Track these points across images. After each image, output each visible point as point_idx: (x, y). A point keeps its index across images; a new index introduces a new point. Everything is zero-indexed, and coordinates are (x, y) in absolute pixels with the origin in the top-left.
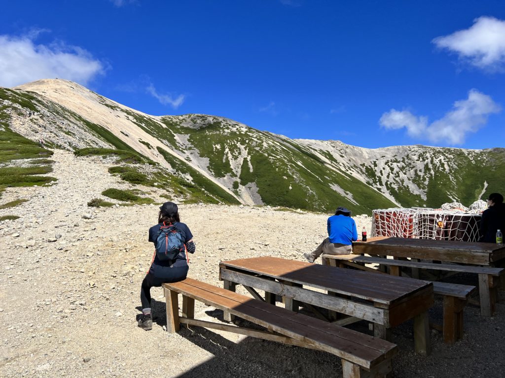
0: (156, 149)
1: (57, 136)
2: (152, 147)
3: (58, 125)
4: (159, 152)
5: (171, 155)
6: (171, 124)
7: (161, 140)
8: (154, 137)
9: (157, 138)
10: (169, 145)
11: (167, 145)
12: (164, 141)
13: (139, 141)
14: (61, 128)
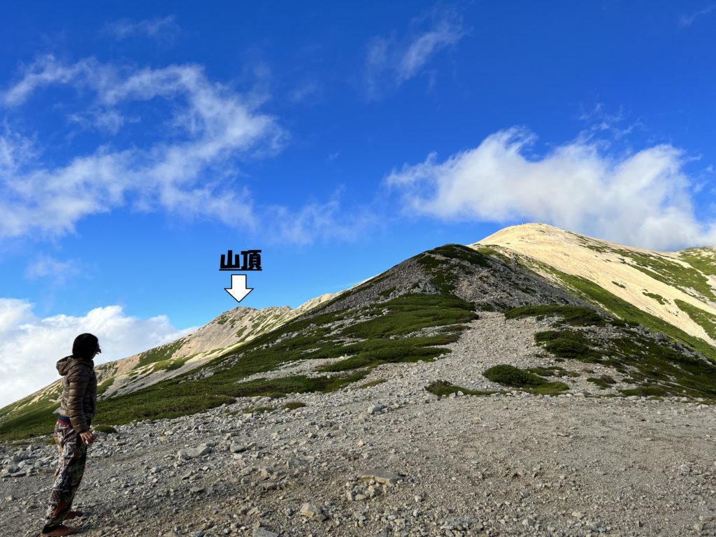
0: (674, 304)
1: (511, 295)
2: (666, 300)
3: (513, 282)
4: (679, 307)
5: (703, 311)
6: (699, 262)
7: (683, 288)
8: (670, 284)
9: (675, 286)
10: (698, 296)
11: (694, 296)
12: (687, 290)
13: (644, 293)
14: (518, 284)
